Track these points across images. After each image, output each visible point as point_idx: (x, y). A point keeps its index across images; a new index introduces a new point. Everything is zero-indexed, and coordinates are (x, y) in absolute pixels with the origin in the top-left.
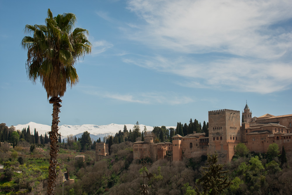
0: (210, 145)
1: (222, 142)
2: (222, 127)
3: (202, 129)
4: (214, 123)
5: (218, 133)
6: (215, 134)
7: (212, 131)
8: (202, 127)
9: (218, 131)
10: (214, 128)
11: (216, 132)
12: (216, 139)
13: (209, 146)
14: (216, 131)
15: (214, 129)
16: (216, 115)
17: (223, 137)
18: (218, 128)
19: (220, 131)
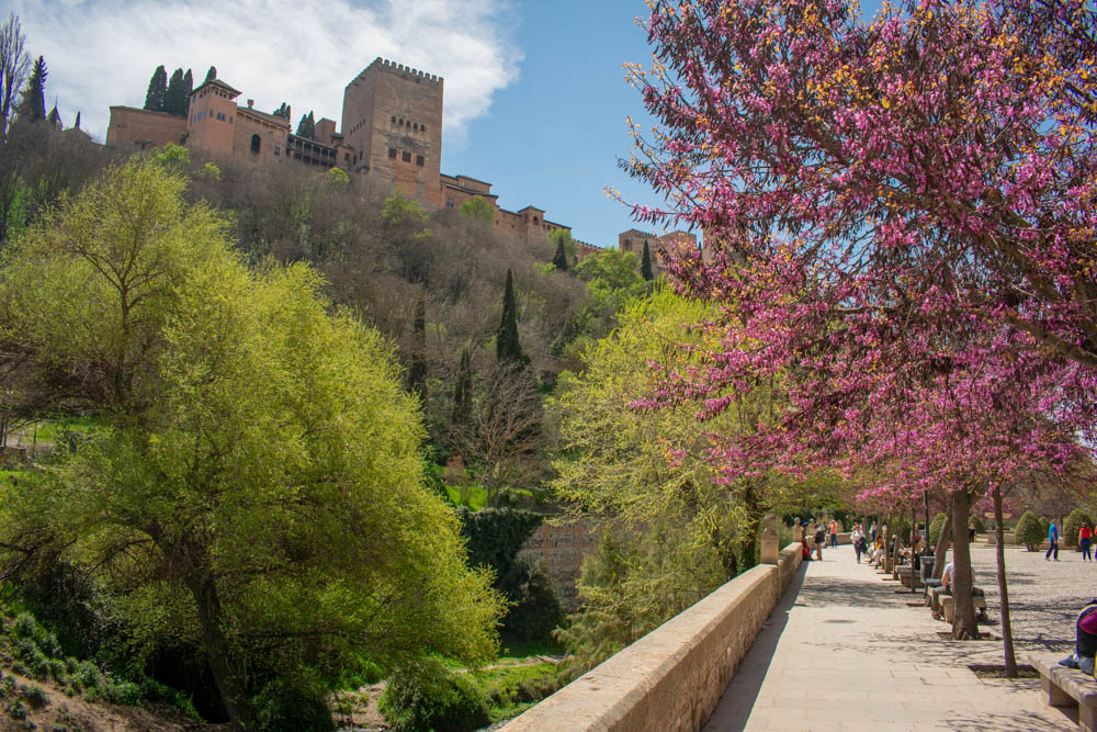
0: (375, 168)
1: (422, 174)
2: (427, 126)
3: (168, 85)
4: (398, 103)
5: (408, 141)
6: (399, 141)
7: (388, 128)
8: (168, 80)
9: (411, 134)
10: (394, 120)
11: (403, 135)
12: (399, 157)
13: (371, 173)
14: (403, 132)
15: (397, 122)
16: (407, 83)
17: (426, 159)
18: (412, 125)
19: (418, 137)
